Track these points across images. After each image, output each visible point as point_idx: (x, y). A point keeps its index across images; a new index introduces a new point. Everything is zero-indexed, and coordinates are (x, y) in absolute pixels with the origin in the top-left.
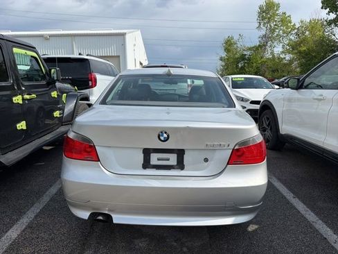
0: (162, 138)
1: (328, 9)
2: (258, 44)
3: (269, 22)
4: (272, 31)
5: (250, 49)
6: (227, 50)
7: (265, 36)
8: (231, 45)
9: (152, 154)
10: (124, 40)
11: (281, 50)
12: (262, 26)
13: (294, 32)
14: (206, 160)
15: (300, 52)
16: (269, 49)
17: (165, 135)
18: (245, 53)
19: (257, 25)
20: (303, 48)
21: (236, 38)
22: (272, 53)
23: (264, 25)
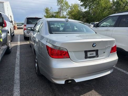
0: (94, 46)
1: (80, 1)
2: (58, 11)
3: (61, 3)
4: (62, 7)
5: (55, 13)
6: (47, 13)
7: (60, 8)
8: (48, 11)
9: (88, 53)
10: (3, 5)
11: (66, 14)
12: (59, 5)
13: (70, 8)
14: (104, 53)
15: (72, 15)
16: (62, 13)
17: (95, 45)
18: (53, 14)
19: (57, 4)
20: (73, 14)
21: (50, 8)
22: (63, 15)
23: (60, 4)
